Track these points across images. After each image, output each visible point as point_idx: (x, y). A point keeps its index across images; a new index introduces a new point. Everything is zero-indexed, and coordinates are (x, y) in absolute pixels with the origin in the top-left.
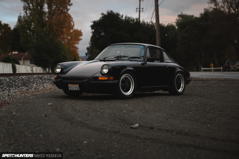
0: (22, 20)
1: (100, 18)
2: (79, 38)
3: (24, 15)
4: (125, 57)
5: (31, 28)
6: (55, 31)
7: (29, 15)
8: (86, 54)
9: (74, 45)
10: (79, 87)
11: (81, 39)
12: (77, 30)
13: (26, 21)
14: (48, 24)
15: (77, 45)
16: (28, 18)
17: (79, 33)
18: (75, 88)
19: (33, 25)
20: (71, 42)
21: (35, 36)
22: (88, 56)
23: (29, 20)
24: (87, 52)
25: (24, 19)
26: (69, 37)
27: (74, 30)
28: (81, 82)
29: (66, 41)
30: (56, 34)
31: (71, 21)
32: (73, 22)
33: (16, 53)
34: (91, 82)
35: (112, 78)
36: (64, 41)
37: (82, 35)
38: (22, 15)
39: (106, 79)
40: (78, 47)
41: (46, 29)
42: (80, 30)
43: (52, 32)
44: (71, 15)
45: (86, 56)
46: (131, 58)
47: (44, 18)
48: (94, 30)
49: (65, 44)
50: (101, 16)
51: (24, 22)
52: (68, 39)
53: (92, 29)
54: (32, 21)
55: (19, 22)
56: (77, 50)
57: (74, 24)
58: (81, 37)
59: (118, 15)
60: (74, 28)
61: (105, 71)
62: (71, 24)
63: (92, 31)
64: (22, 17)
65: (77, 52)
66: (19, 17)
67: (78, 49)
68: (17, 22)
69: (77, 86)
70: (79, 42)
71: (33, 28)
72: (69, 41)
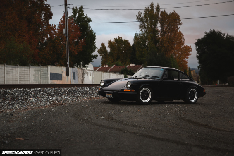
0: (138, 37)
1: (204, 36)
2: (189, 53)
3: (140, 32)
4: (149, 76)
5: (145, 44)
6: (166, 47)
7: (144, 32)
8: (198, 67)
9: (184, 59)
10: (112, 96)
11: (191, 54)
12: (187, 46)
13: (141, 38)
14: (160, 40)
15: (186, 60)
16: (143, 36)
17: (189, 49)
18: (110, 97)
19: (147, 42)
20: (182, 57)
21: (149, 51)
22: (200, 69)
23: (143, 37)
24: (199, 66)
25: (140, 36)
26: (180, 52)
27: (185, 46)
28: (113, 92)
29: (177, 56)
30: (167, 49)
31: (182, 38)
32: (184, 39)
33: (133, 65)
34: (119, 92)
35: (133, 91)
36: (175, 56)
37: (191, 51)
38: (138, 33)
39: (129, 91)
40: (187, 61)
41: (158, 44)
42: (190, 46)
43: (163, 48)
44: (182, 33)
45: (198, 69)
46: (152, 77)
47: (157, 35)
48: (198, 47)
49: (175, 59)
50: (205, 34)
51: (140, 39)
52: (179, 54)
53: (196, 46)
54: (146, 38)
55: (136, 39)
56: (187, 64)
57: (184, 41)
58: (191, 53)
59: (220, 33)
60: (184, 44)
61: (129, 86)
62: (182, 41)
63: (196, 48)
64: (138, 35)
65: (187, 65)
66: (136, 34)
67: (187, 62)
68: (134, 39)
69: (111, 95)
70: (188, 57)
71: (147, 44)
72: (180, 56)
